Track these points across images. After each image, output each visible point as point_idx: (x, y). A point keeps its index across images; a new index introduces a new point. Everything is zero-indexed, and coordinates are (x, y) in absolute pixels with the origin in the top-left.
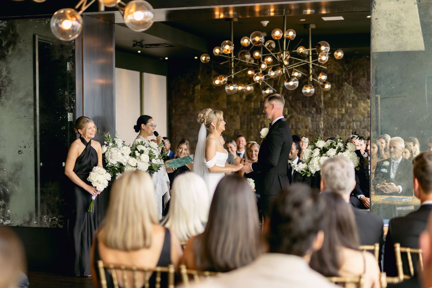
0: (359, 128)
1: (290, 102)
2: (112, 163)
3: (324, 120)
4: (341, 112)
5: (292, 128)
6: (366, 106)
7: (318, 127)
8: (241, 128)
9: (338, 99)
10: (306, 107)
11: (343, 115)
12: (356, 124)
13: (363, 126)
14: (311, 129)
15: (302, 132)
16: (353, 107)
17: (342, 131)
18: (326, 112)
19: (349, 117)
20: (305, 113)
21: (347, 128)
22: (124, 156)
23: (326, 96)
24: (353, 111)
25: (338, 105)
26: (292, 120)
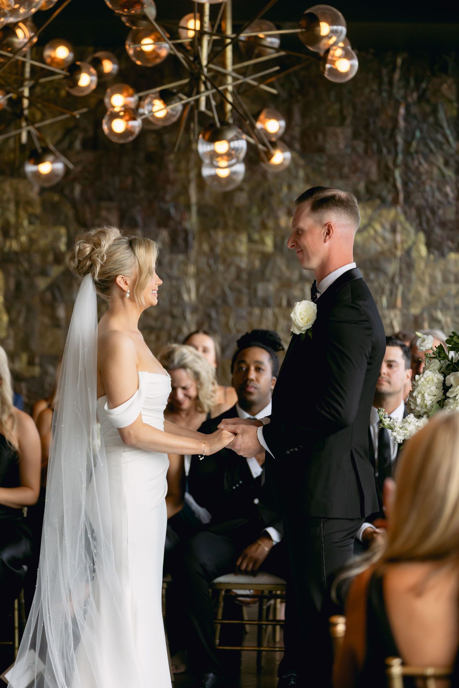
1: (74, 204)
3: (198, 275)
4: (259, 247)
7: (175, 300)
9: (250, 198)
11: (266, 258)
17: (262, 314)
18: (206, 247)
19: (288, 266)
21: (280, 305)
25: (249, 222)
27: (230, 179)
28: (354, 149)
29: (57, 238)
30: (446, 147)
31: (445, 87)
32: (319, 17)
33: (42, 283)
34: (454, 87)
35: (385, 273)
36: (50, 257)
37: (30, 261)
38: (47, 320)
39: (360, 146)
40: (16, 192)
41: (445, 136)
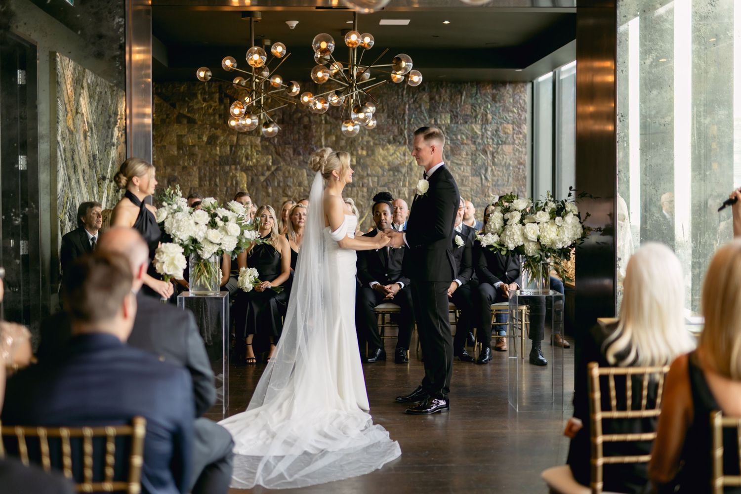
0: (376, 186)
1: (275, 146)
2: (181, 238)
5: (279, 185)
6: (386, 154)
8: (200, 186)
9: (346, 143)
10: (299, 154)
12: (372, 180)
13: (382, 183)
14: (306, 187)
15: (294, 192)
16: (368, 155)
17: (352, 190)
19: (362, 170)
20: (297, 164)
21: (359, 186)
22: (198, 225)
23: (329, 139)
24: (368, 161)
26: (279, 174)
27: (353, 132)
28: (388, 122)
29: (268, 160)
30: (425, 121)
31: (424, 96)
32: (402, 59)
33: (262, 179)
34: (428, 96)
35: (401, 172)
36: (265, 168)
37: (257, 170)
38: (264, 194)
39: (391, 121)
40: (251, 141)
41: (424, 117)
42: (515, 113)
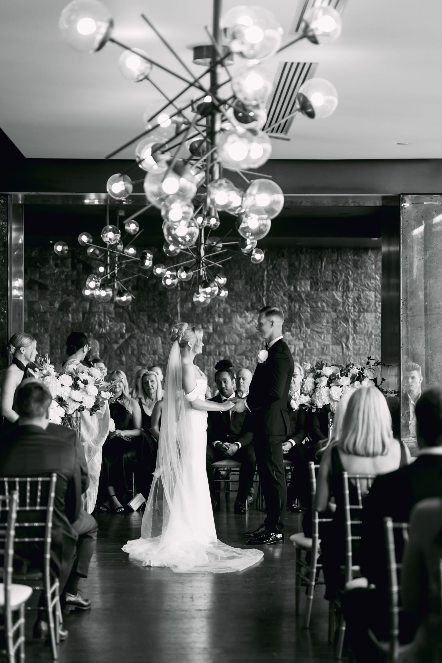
0: (233, 353)
1: (129, 314)
4: (207, 330)
5: (133, 353)
6: (244, 321)
9: (202, 310)
10: (154, 321)
11: (209, 335)
12: (229, 348)
13: (240, 351)
14: (161, 355)
15: (148, 361)
16: (225, 322)
17: (208, 358)
19: (219, 338)
20: (152, 331)
21: (216, 354)
22: (63, 387)
23: (185, 306)
24: (225, 329)
25: (202, 320)
26: (133, 342)
27: (205, 302)
28: (246, 289)
29: (122, 327)
30: (284, 288)
31: (283, 263)
33: (116, 346)
34: (287, 263)
36: (119, 336)
37: (110, 337)
38: (117, 362)
39: (248, 288)
40: (104, 309)
41: (284, 283)
42: (377, 280)
